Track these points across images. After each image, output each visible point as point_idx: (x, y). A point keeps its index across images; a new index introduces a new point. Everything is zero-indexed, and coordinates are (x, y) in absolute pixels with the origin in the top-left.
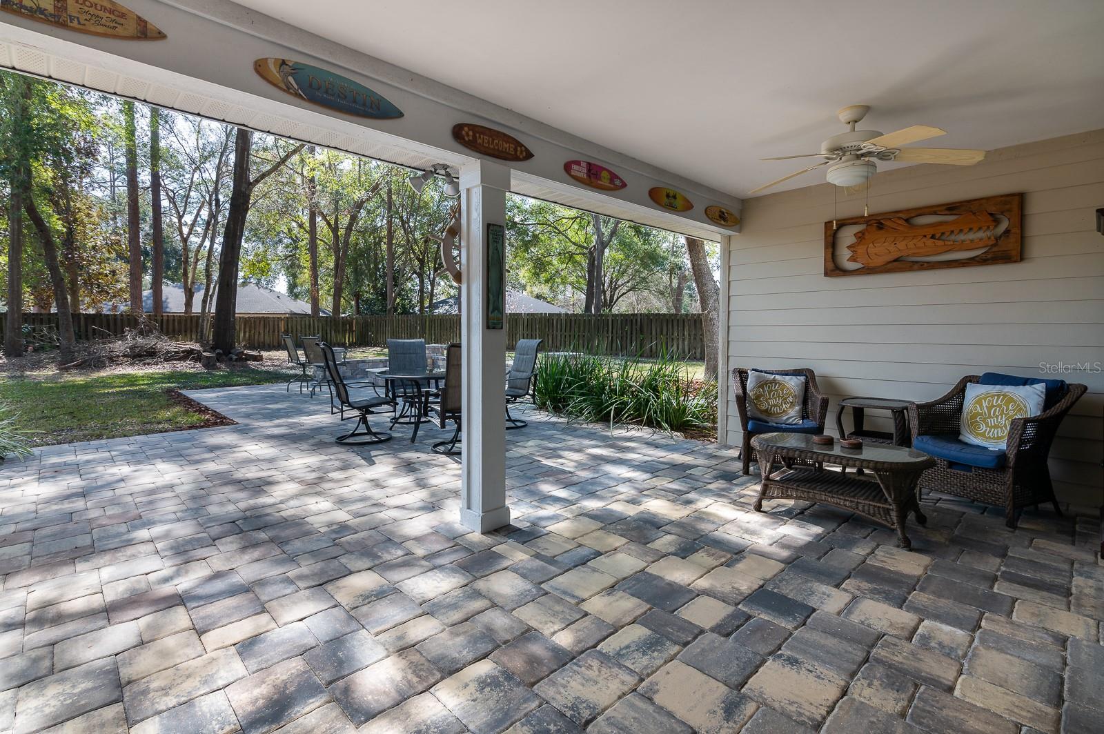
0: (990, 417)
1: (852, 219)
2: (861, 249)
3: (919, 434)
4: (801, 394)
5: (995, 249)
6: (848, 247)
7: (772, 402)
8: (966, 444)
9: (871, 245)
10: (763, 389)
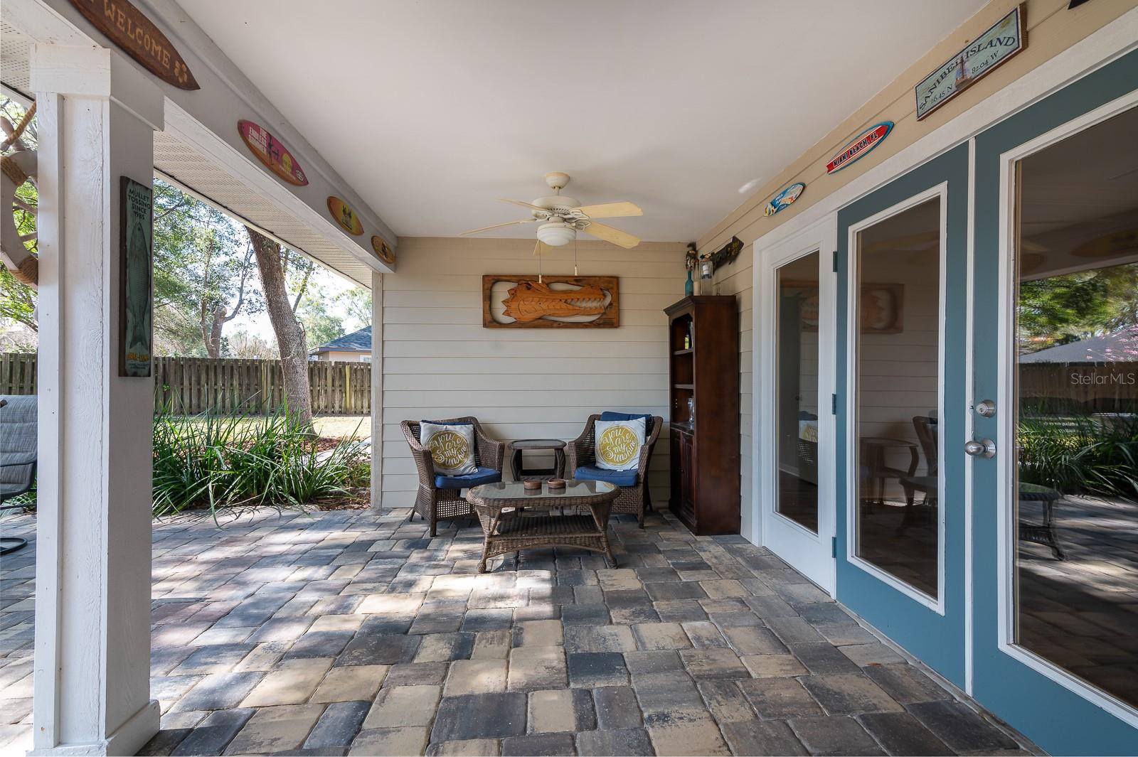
0: (615, 446)
1: (506, 276)
2: (514, 305)
3: (579, 465)
4: (472, 442)
5: (605, 317)
6: (503, 302)
7: (448, 454)
8: (603, 469)
9: (522, 303)
10: (438, 441)
